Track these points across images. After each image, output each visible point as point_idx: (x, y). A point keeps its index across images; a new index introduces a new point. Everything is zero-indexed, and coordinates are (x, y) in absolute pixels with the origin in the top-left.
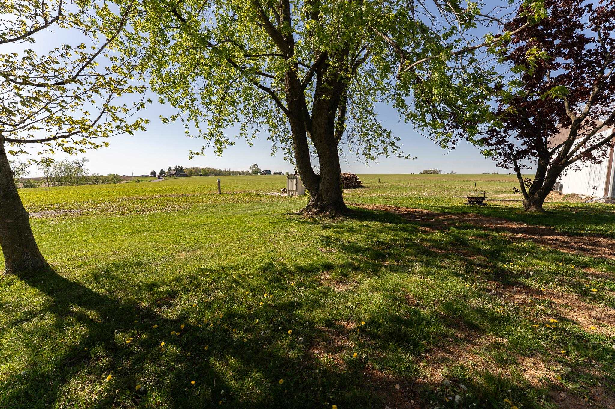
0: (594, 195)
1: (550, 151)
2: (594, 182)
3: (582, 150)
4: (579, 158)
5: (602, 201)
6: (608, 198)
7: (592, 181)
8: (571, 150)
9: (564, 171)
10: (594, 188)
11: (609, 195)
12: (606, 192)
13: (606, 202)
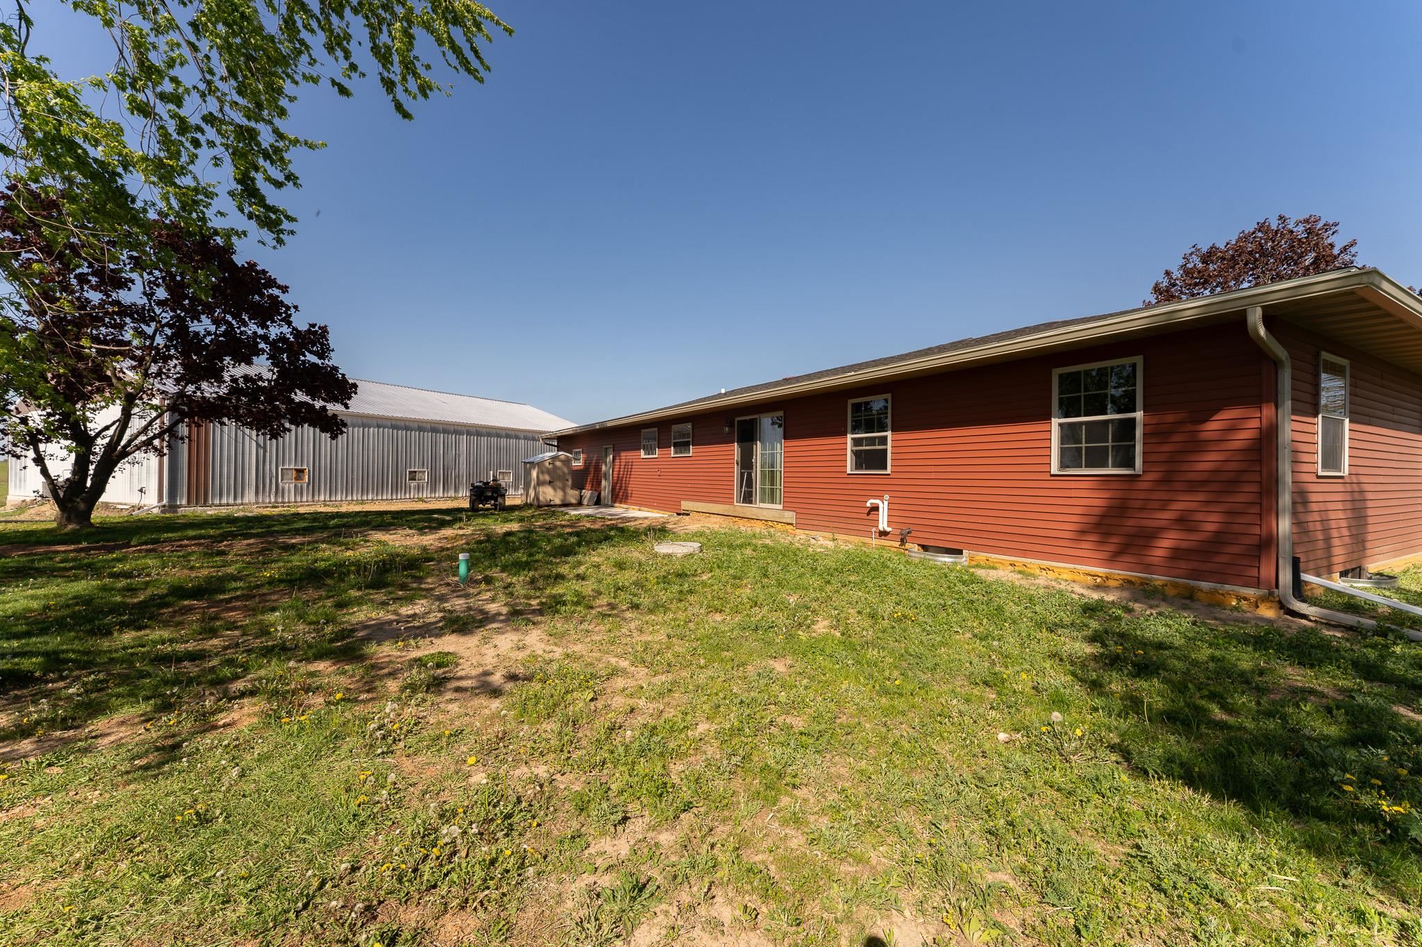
0: (142, 503)
1: (93, 434)
2: (139, 481)
3: (143, 438)
4: (138, 448)
5: (156, 511)
6: (164, 506)
7: (135, 480)
8: (123, 443)
9: (119, 465)
10: (141, 490)
11: (165, 501)
12: (160, 498)
13: (163, 512)
